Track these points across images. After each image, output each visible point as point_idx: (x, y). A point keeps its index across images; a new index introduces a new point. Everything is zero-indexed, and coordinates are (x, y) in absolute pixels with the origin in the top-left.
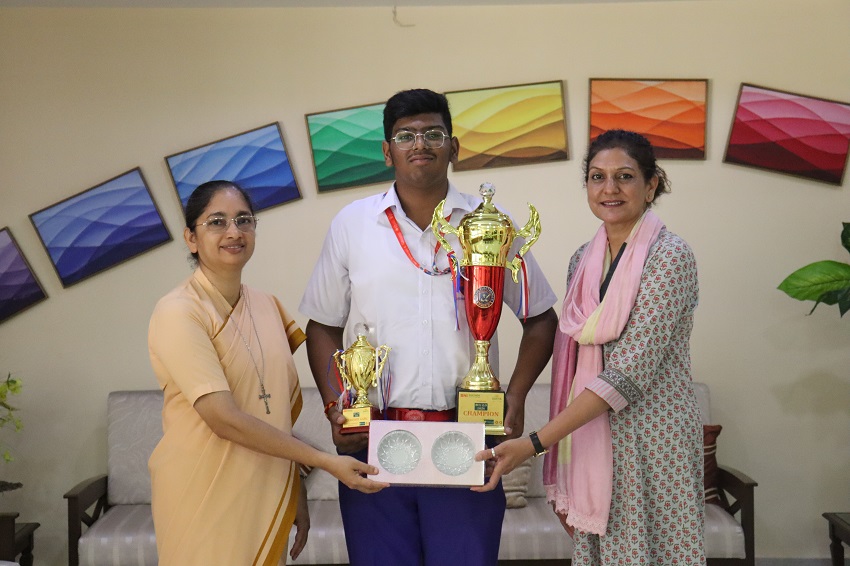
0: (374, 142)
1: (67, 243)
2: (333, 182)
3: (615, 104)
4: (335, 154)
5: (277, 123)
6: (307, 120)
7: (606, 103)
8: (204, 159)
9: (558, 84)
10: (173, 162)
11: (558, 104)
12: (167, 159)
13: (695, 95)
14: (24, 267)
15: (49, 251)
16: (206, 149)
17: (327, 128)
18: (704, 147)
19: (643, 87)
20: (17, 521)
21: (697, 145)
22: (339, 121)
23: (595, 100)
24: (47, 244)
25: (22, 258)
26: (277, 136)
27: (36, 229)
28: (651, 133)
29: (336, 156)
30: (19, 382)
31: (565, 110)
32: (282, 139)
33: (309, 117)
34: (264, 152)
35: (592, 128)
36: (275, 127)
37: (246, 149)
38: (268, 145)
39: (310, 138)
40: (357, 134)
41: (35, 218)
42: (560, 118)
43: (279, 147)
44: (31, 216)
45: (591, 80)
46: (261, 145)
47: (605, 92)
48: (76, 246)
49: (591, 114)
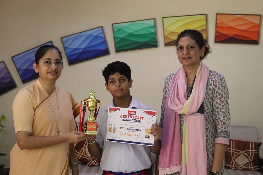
0: (137, 34)
1: (25, 67)
2: (121, 49)
3: (226, 23)
4: (122, 38)
5: (101, 27)
6: (112, 26)
7: (222, 23)
8: (75, 39)
9: (205, 16)
10: (64, 40)
11: (204, 23)
12: (62, 38)
13: (256, 21)
14: (9, 76)
15: (18, 70)
16: (76, 35)
17: (120, 29)
18: (258, 40)
19: (237, 17)
20: (4, 167)
21: (255, 39)
22: (124, 27)
23: (218, 22)
24: (17, 68)
25: (8, 72)
26: (102, 31)
27: (14, 62)
28: (239, 34)
29: (123, 40)
30: (6, 117)
31: (207, 25)
32: (103, 32)
33: (113, 25)
34: (96, 37)
35: (216, 32)
36: (101, 28)
37: (90, 35)
38: (98, 34)
39: (114, 33)
40: (130, 32)
41: (13, 58)
42: (205, 28)
43: (102, 35)
44: (12, 57)
45: (217, 14)
46: (96, 34)
47: (222, 19)
48: (28, 68)
49: (216, 27)
